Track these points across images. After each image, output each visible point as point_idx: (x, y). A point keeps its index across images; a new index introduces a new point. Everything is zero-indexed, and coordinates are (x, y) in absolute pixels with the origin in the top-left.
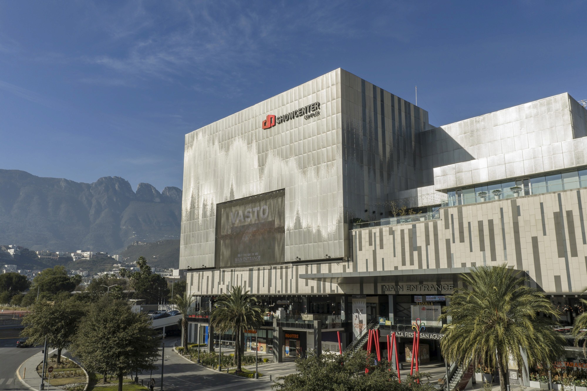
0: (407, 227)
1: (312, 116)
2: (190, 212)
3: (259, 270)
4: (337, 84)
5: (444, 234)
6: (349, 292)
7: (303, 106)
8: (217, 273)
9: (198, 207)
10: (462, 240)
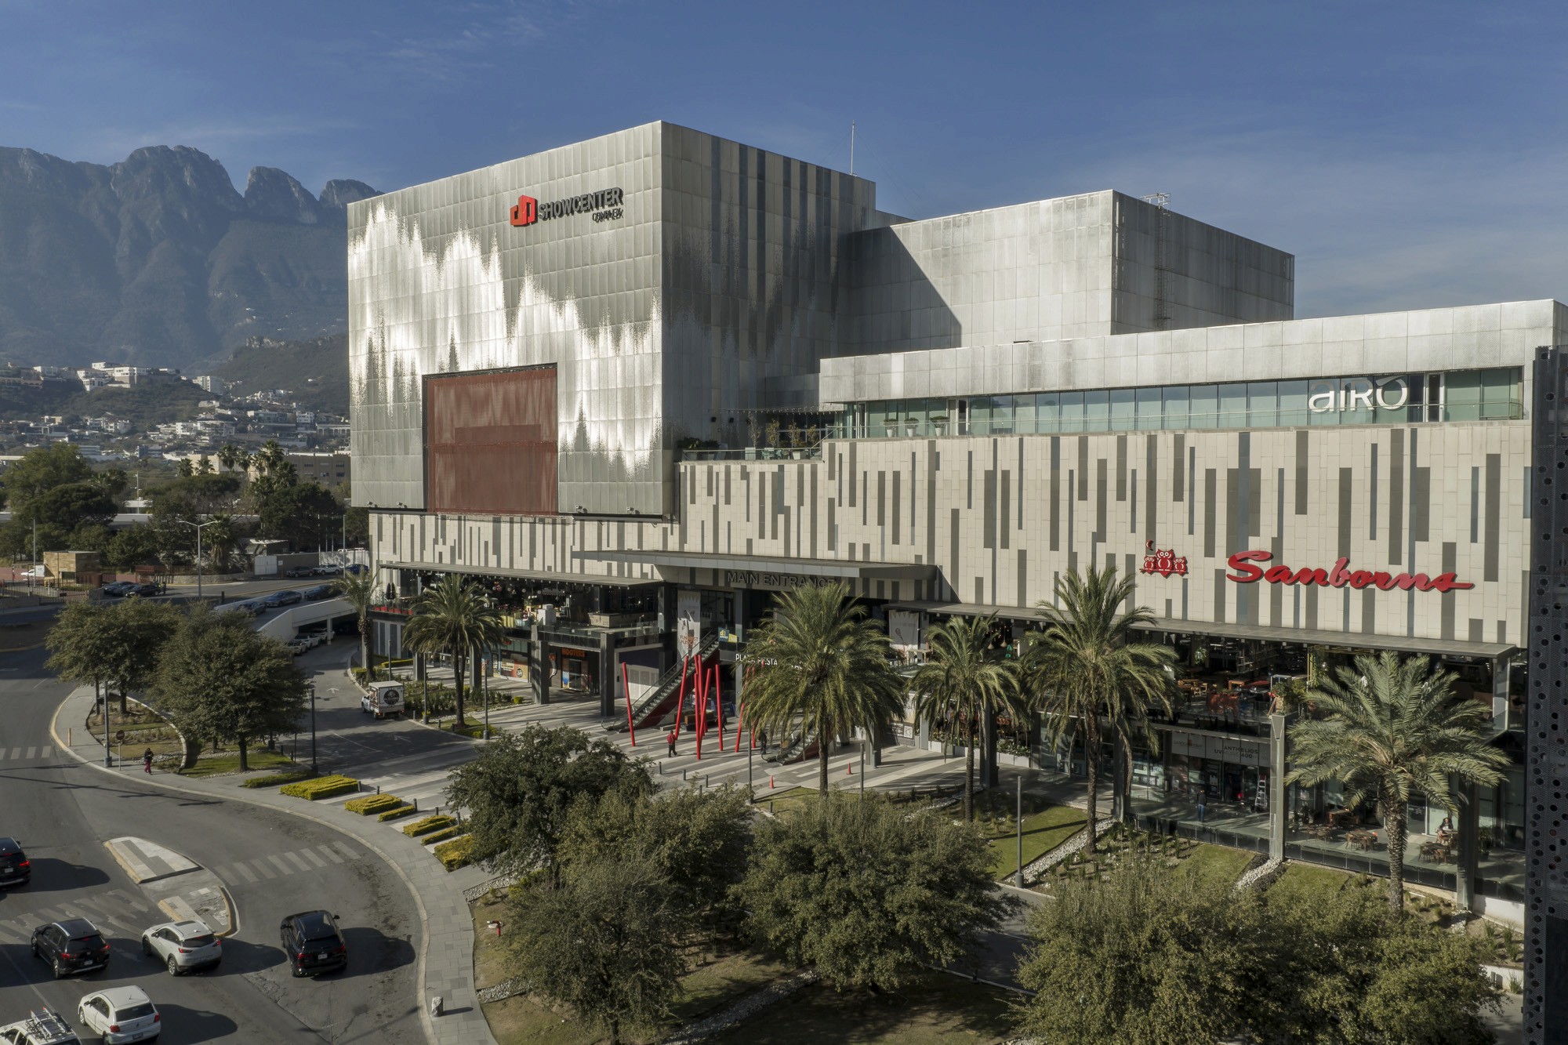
0: (770, 467)
1: (608, 215)
2: (368, 385)
3: (512, 522)
4: (654, 155)
5: (827, 489)
6: (671, 581)
7: (591, 190)
8: (430, 520)
9: (384, 377)
10: (852, 503)
